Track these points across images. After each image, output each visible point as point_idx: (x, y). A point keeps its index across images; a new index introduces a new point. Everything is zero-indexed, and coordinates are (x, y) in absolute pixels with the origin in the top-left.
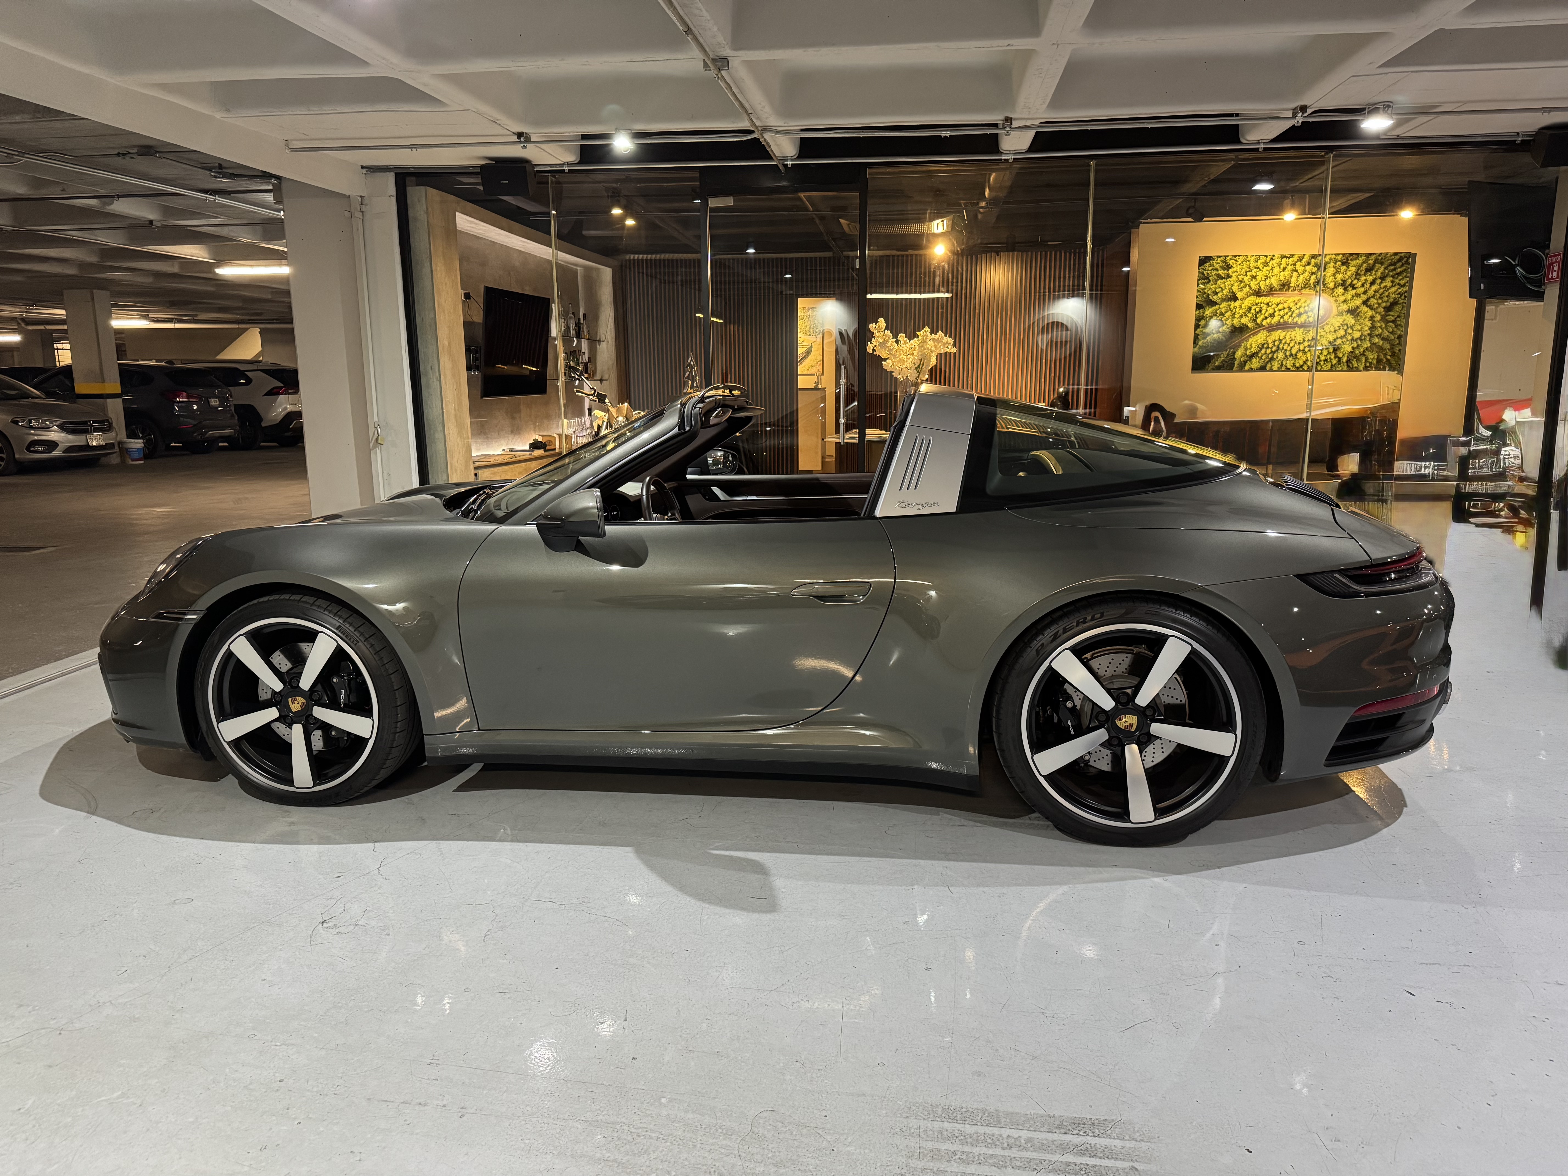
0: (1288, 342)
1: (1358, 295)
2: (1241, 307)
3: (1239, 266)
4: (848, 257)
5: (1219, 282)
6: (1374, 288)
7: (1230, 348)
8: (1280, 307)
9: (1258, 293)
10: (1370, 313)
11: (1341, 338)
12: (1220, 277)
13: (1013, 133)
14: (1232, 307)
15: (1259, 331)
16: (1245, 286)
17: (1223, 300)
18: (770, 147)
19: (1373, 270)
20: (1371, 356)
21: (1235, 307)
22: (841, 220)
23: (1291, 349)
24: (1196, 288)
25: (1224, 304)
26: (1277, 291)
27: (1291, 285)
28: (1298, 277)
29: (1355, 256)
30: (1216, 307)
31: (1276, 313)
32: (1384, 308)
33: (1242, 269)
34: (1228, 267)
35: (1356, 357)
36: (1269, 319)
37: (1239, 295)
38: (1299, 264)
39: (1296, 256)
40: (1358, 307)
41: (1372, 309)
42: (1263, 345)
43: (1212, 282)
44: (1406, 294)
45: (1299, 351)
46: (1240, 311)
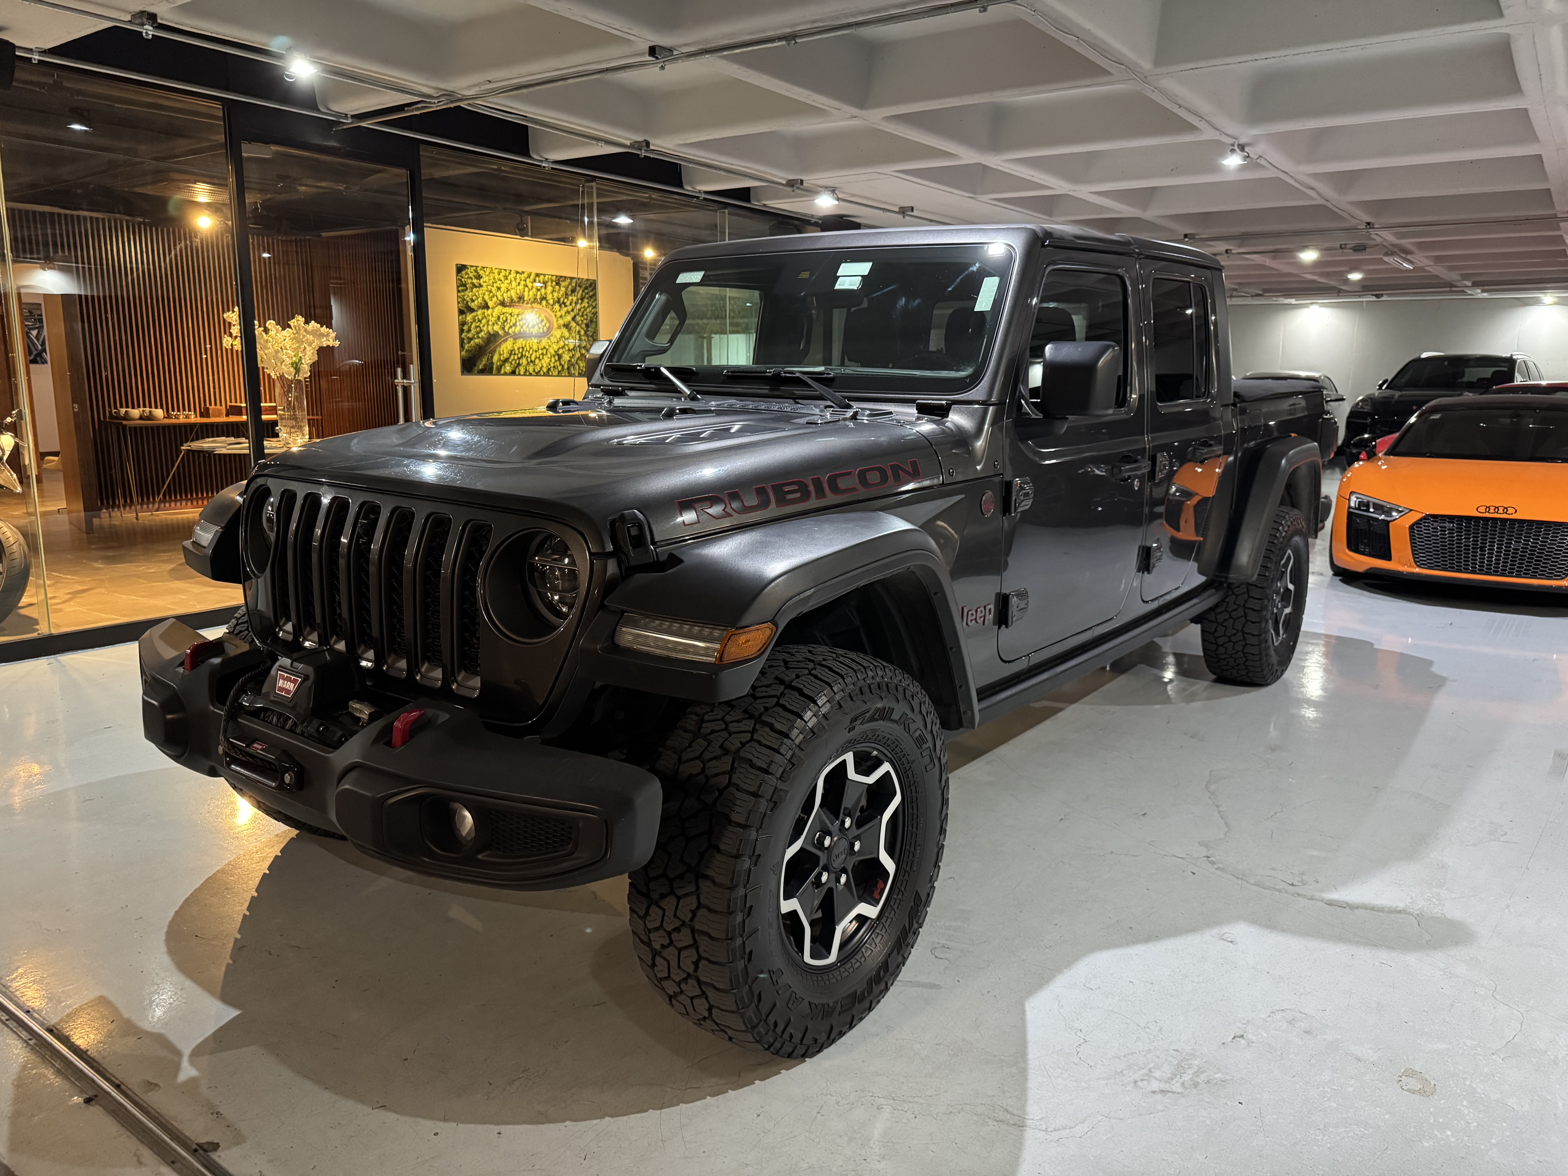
0: (528, 349)
1: (568, 312)
2: (492, 315)
3: (487, 277)
5: (475, 290)
6: (578, 306)
7: (489, 353)
9: (503, 304)
10: (577, 328)
11: (562, 348)
12: (474, 286)
14: (486, 314)
15: (507, 339)
16: (493, 296)
17: (479, 308)
19: (575, 291)
21: (488, 315)
23: (531, 357)
24: (457, 294)
25: (480, 312)
26: (515, 302)
27: (526, 299)
28: (529, 292)
29: (563, 278)
30: (474, 314)
31: (518, 324)
32: (586, 324)
33: (489, 280)
34: (479, 277)
35: (572, 365)
36: (513, 328)
37: (490, 304)
38: (528, 280)
39: (526, 273)
40: (570, 322)
41: (577, 324)
42: (512, 351)
43: (469, 290)
44: (595, 314)
45: (536, 358)
46: (493, 319)
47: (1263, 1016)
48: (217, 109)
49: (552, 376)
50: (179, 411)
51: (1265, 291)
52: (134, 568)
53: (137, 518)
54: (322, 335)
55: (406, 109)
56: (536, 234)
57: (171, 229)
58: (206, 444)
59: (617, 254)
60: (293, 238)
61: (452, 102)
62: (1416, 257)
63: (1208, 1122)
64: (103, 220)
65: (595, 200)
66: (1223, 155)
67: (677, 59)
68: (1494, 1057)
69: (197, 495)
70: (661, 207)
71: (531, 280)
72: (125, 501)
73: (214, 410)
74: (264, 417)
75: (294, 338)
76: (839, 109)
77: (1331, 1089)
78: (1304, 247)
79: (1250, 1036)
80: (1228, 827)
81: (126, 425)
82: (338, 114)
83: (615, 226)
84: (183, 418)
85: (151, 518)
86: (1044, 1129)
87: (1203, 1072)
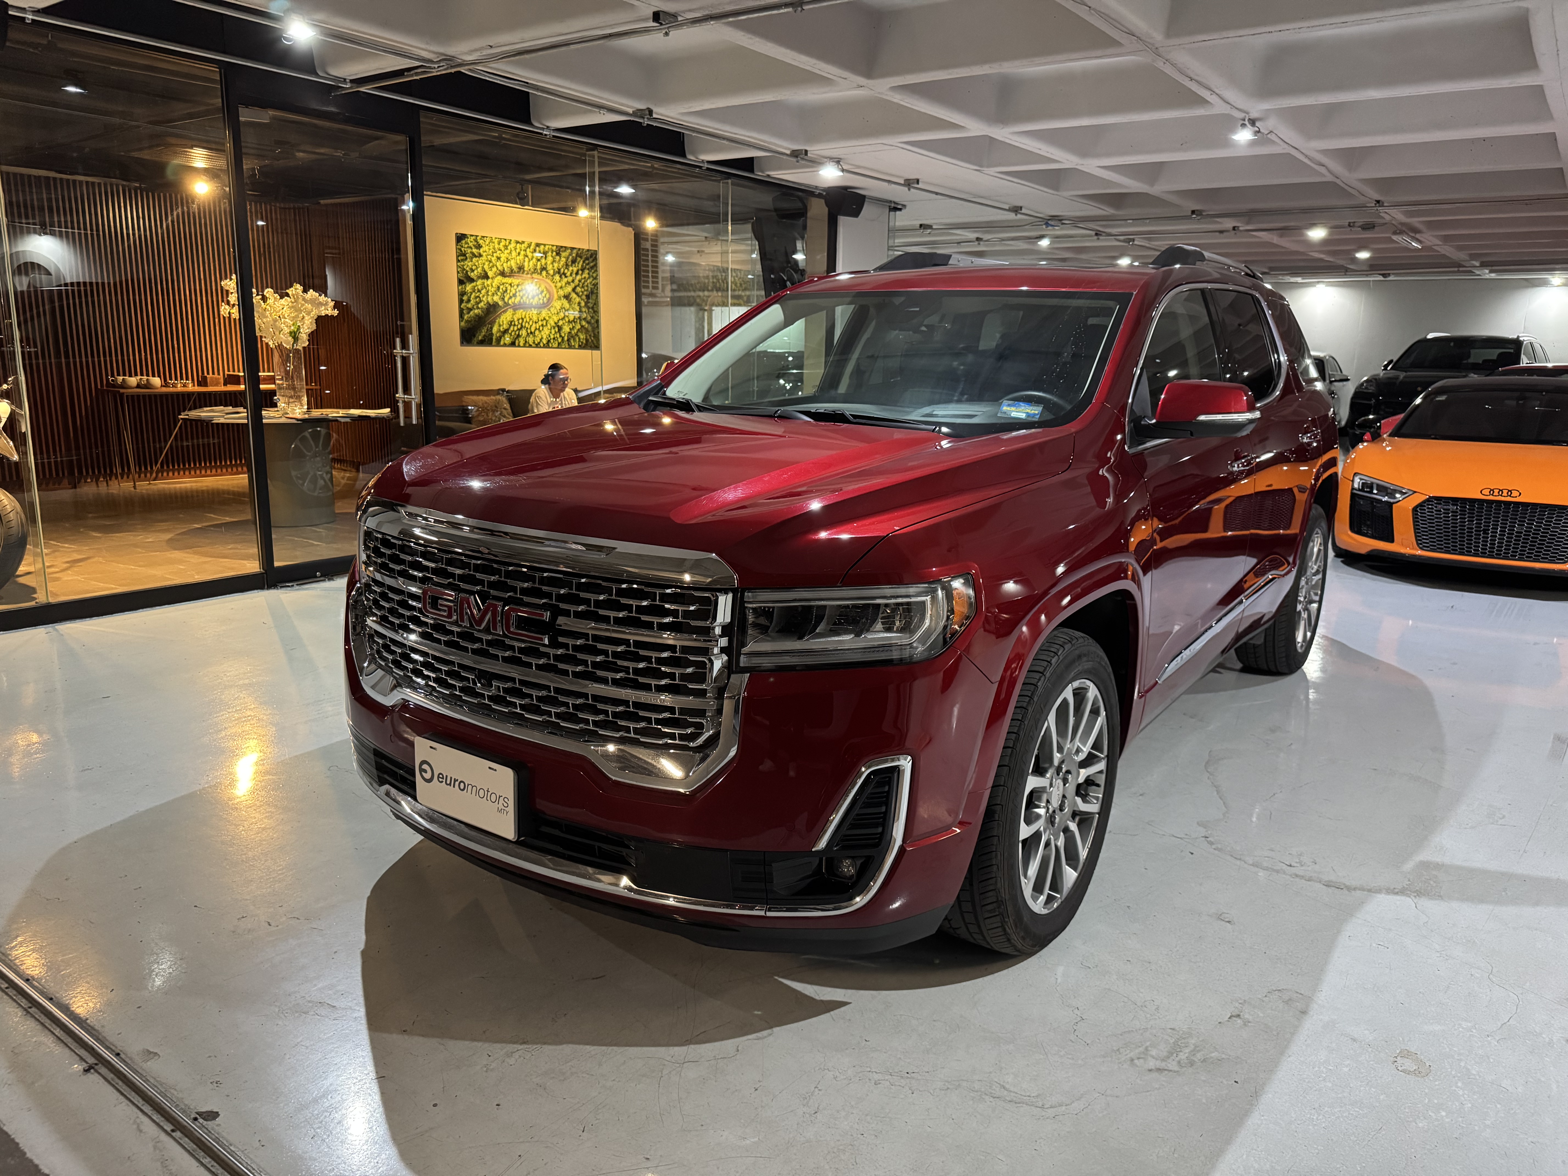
0: (528, 320)
1: (568, 283)
2: (492, 286)
3: (487, 247)
5: (474, 259)
6: (579, 277)
7: (488, 324)
9: (503, 274)
10: (578, 299)
11: (562, 319)
12: (474, 255)
14: (486, 284)
15: (507, 309)
16: (493, 266)
17: (479, 278)
19: (576, 262)
20: (582, 336)
21: (488, 285)
23: (530, 328)
24: (456, 263)
25: (480, 282)
26: (515, 272)
27: (526, 269)
28: (529, 262)
29: (564, 249)
30: (474, 284)
31: (517, 294)
32: (586, 296)
33: (489, 249)
34: (479, 247)
35: (572, 337)
36: (513, 298)
37: (490, 274)
38: (528, 250)
39: (526, 243)
40: (570, 294)
41: (578, 296)
42: (511, 322)
43: (468, 260)
44: (596, 285)
45: (536, 329)
46: (493, 290)
47: (1260, 996)
48: (214, 72)
49: (552, 348)
50: (176, 379)
51: (1272, 269)
52: (132, 537)
53: (135, 487)
54: (321, 304)
55: (406, 74)
56: (537, 203)
57: (168, 195)
58: (204, 413)
59: (619, 224)
60: (292, 205)
61: (452, 67)
62: (1423, 235)
63: (1204, 1101)
64: (99, 184)
65: (597, 170)
66: (1233, 130)
67: (680, 25)
68: (1489, 1039)
69: (195, 464)
70: (663, 177)
71: (531, 250)
72: (123, 470)
73: (212, 378)
74: (262, 386)
75: (293, 307)
76: (845, 79)
77: (1326, 1068)
78: (1312, 225)
79: (1247, 1016)
80: (1226, 807)
81: (123, 393)
82: (336, 79)
83: (618, 196)
84: (181, 386)
85: (148, 487)
86: (1040, 1105)
87: (1199, 1051)
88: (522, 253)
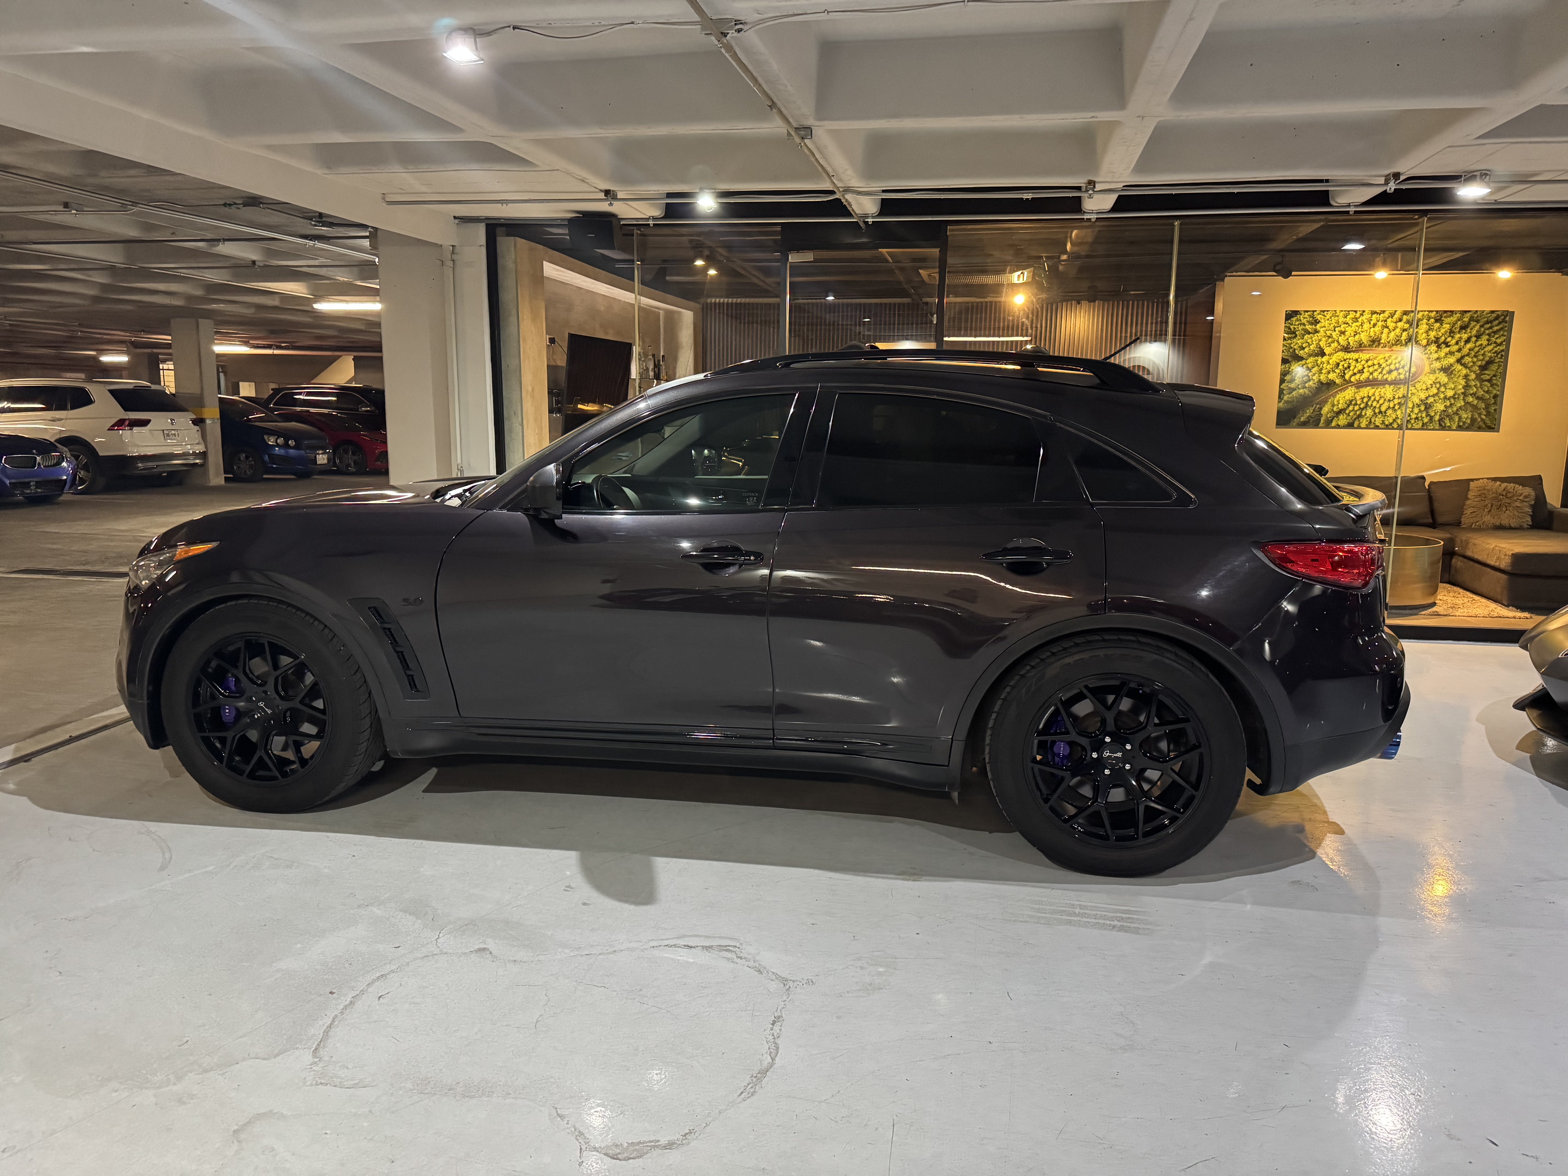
0: (1377, 399)
1: (1451, 353)
2: (1328, 363)
3: (1327, 321)
4: (927, 303)
5: (1306, 337)
6: (1469, 346)
7: (1317, 404)
8: (1370, 363)
9: (1346, 349)
10: (1464, 371)
11: (1433, 396)
12: (1307, 332)
13: (1096, 196)
14: (1319, 362)
15: (1347, 388)
16: (1333, 342)
17: (1310, 355)
18: (851, 207)
19: (1468, 328)
20: (1466, 415)
21: (1323, 363)
22: (921, 271)
23: (1380, 407)
24: (1282, 342)
25: (1311, 359)
26: (1366, 347)
27: (1381, 341)
28: (1389, 333)
29: (1450, 313)
30: (1303, 362)
31: (1366, 370)
32: (1479, 366)
33: (1330, 324)
34: (1315, 322)
35: (1448, 416)
36: (1358, 375)
37: (1327, 350)
38: (1390, 320)
39: (1387, 312)
40: (1451, 365)
41: (1466, 367)
42: (1351, 401)
43: (1299, 337)
44: (1503, 353)
45: (1389, 407)
46: (1328, 367)
49: (1412, 429)
71: (1395, 320)
88: (1380, 324)
